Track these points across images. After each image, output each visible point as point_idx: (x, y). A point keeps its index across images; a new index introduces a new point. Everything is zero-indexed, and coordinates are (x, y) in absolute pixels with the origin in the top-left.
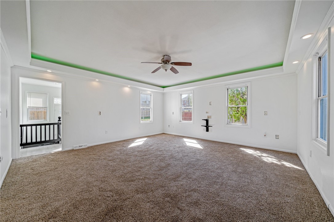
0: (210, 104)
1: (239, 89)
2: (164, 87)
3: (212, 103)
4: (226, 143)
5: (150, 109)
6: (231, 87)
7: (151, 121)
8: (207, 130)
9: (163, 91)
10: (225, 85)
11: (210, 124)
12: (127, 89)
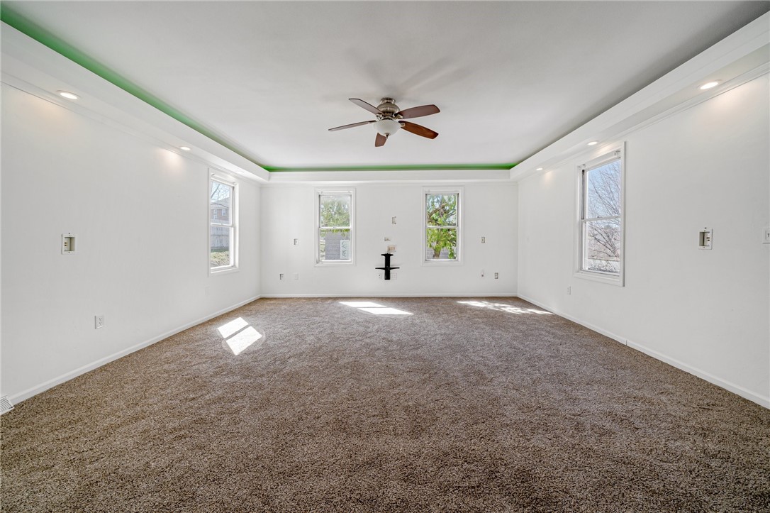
0: (394, 223)
1: (446, 197)
2: (270, 169)
3: (396, 220)
4: (422, 298)
5: (228, 230)
6: (433, 191)
7: (234, 266)
8: (388, 277)
9: (269, 179)
10: (424, 186)
11: (393, 262)
12: (172, 158)
